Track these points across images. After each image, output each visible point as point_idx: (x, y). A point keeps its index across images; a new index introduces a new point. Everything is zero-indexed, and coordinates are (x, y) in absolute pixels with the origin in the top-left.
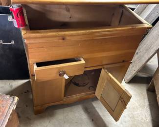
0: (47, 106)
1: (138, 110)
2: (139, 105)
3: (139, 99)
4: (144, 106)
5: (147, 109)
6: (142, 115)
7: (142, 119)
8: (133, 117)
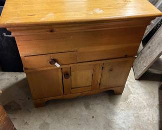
0: (46, 100)
1: (145, 110)
2: (147, 105)
3: (148, 97)
4: (153, 106)
5: (156, 109)
6: (149, 115)
7: (148, 119)
8: (138, 117)
